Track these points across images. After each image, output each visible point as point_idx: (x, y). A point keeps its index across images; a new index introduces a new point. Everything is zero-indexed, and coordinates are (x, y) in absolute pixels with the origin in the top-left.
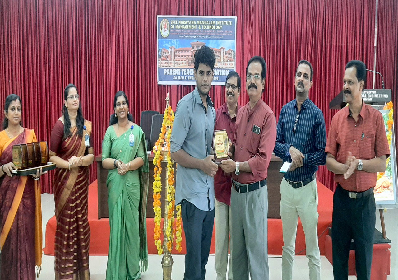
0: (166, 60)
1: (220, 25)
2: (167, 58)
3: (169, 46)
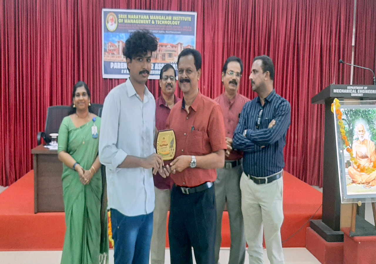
0: (113, 54)
1: (177, 20)
2: (115, 52)
3: (117, 40)
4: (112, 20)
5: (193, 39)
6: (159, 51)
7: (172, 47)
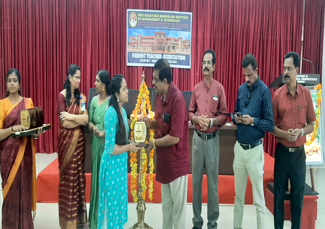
0: (134, 46)
1: (179, 19)
2: (135, 45)
3: (137, 35)
4: (133, 18)
5: (189, 34)
6: (166, 44)
7: (175, 40)
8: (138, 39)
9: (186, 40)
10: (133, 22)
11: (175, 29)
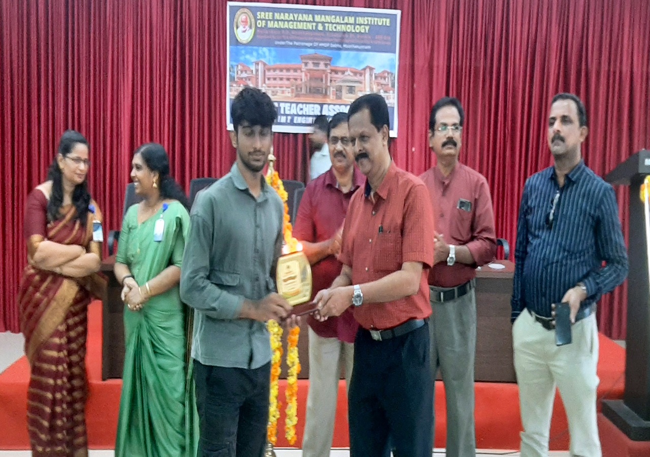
1: (364, 25)
2: (249, 83)
3: (253, 60)
4: (245, 22)
5: (393, 60)
6: (331, 81)
7: (355, 73)
8: (257, 70)
9: (384, 72)
10: (244, 32)
11: (356, 47)
